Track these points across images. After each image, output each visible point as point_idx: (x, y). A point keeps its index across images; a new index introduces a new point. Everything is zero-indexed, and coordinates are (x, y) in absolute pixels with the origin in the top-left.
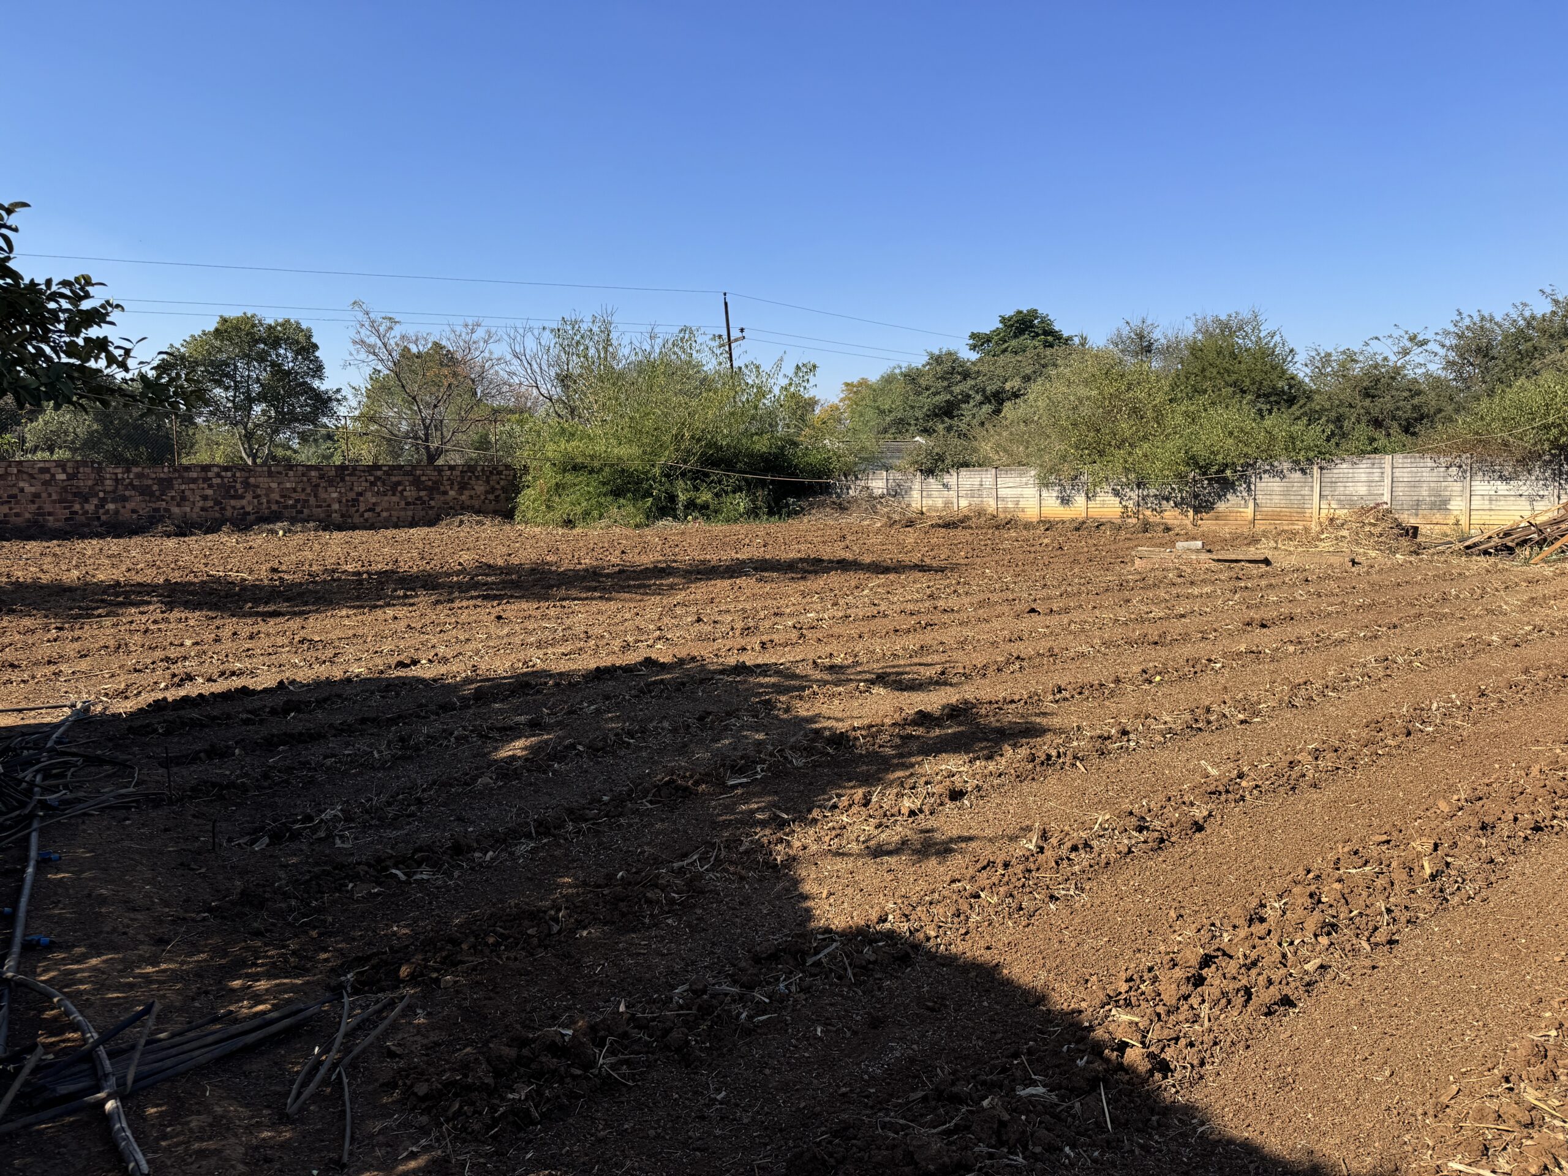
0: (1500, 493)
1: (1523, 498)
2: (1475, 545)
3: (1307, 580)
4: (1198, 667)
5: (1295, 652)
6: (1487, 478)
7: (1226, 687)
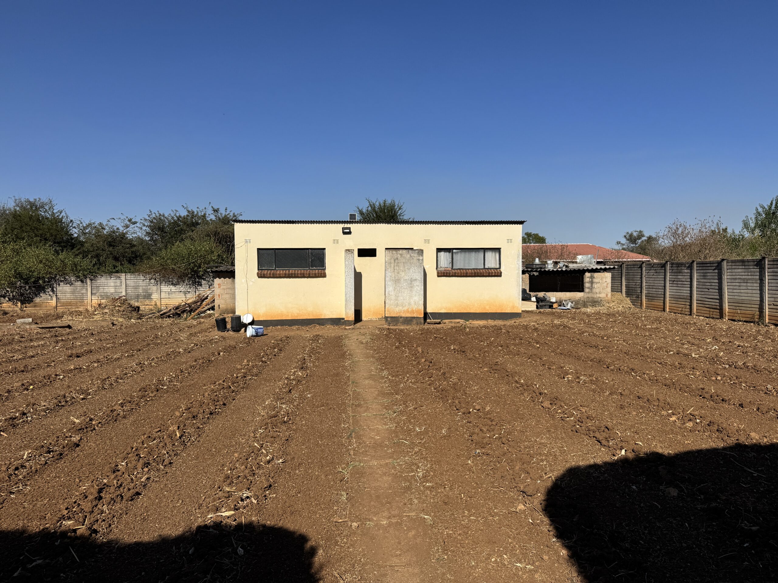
0: (172, 291)
1: (182, 293)
2: (164, 313)
3: (92, 334)
4: (52, 379)
5: (98, 366)
6: (167, 284)
7: (69, 386)
